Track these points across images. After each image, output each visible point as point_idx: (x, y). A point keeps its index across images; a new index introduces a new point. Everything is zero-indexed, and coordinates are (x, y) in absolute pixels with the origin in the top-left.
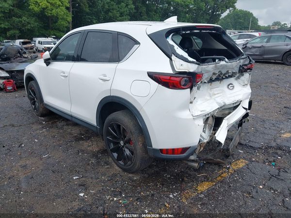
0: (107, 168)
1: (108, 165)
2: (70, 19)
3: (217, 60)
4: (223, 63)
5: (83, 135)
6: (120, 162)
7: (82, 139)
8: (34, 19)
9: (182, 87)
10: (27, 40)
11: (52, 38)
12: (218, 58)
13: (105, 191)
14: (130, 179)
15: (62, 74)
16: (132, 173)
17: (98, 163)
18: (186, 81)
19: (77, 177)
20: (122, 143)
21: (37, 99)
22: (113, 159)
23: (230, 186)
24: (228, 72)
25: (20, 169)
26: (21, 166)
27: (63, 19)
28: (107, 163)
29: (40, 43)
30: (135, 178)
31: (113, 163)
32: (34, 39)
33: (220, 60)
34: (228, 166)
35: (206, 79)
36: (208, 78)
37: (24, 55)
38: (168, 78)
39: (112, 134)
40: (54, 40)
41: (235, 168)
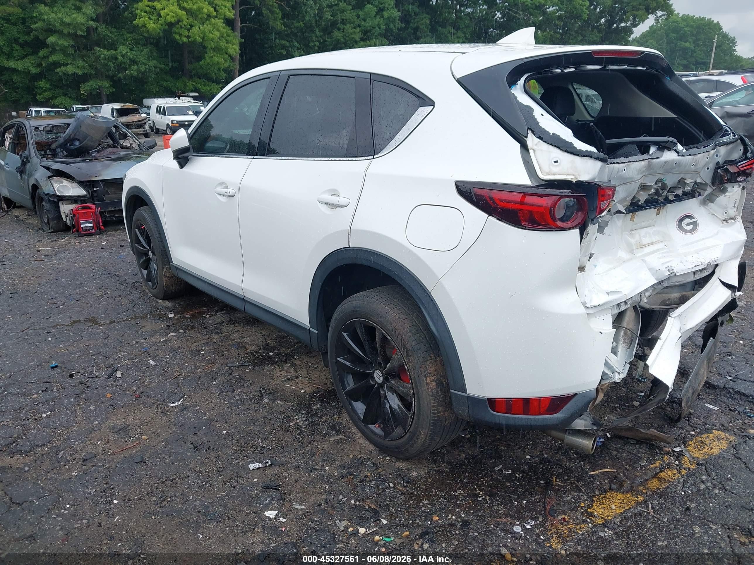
0: (338, 442)
1: (338, 432)
2: (235, 49)
3: (652, 150)
4: (669, 156)
5: (272, 349)
6: (371, 426)
7: (270, 361)
8: (146, 51)
9: (559, 224)
10: (128, 105)
11: (190, 99)
12: (654, 143)
13: (334, 507)
14: (401, 474)
15: (220, 189)
16: (407, 459)
17: (313, 426)
18: (567, 207)
19: (257, 465)
20: (378, 376)
21: (153, 253)
22: (351, 418)
23: (688, 509)
24: (682, 182)
25: (111, 436)
26: (113, 428)
27: (217, 49)
28: (336, 428)
29: (161, 111)
30: (415, 474)
31: (354, 430)
32: (147, 102)
33: (663, 147)
34: (677, 449)
35: (620, 202)
36: (626, 198)
37: (121, 142)
38: (518, 197)
39: (350, 351)
40: (194, 103)
41: (700, 455)
